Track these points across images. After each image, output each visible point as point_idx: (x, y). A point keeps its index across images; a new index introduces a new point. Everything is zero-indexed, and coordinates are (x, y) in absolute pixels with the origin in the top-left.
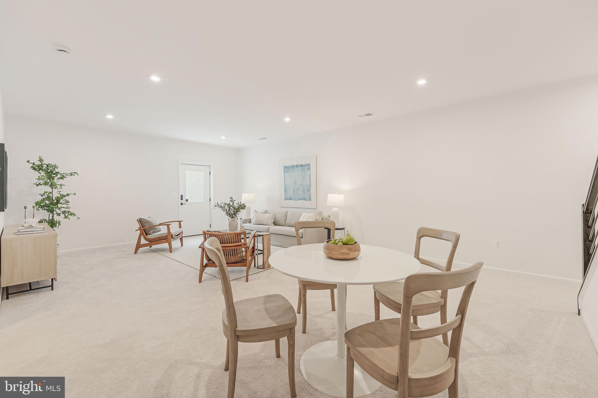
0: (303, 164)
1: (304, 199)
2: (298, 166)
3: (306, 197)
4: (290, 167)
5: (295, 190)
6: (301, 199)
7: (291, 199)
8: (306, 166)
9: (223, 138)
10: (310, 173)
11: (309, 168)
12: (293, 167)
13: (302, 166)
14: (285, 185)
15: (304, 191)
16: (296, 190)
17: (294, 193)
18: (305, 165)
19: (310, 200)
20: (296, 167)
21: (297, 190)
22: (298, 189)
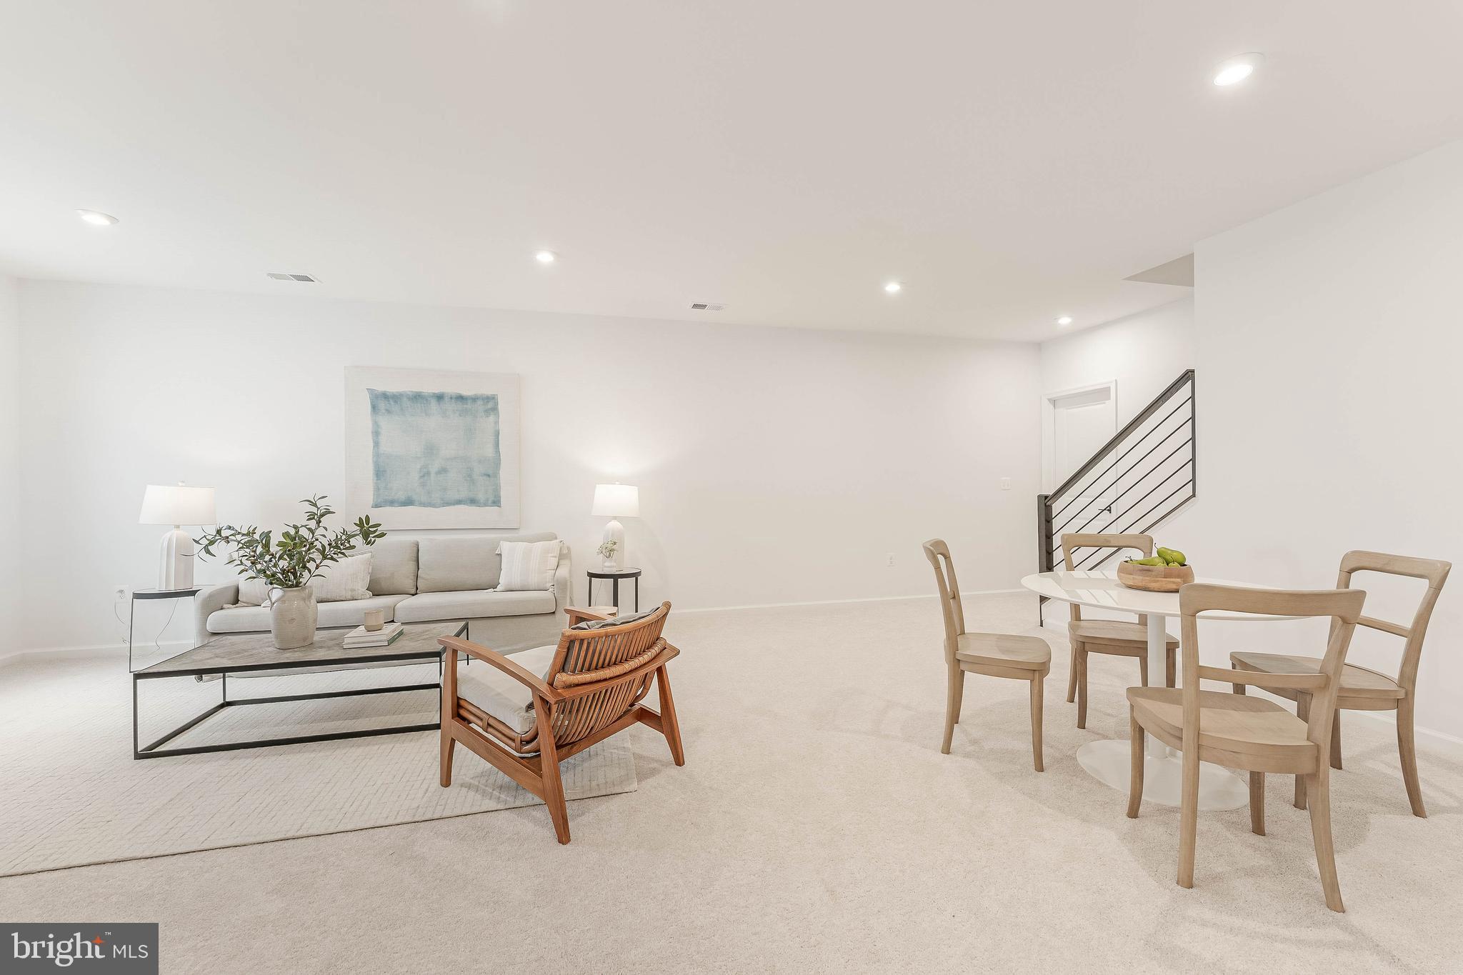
0: (465, 393)
1: (473, 502)
2: (446, 399)
3: (481, 497)
4: (405, 399)
5: (428, 473)
6: (459, 502)
7: (408, 502)
8: (480, 402)
9: (96, 220)
10: (497, 423)
11: (495, 409)
12: (417, 397)
13: (461, 398)
14: (377, 455)
15: (470, 476)
16: (433, 475)
17: (423, 485)
18: (475, 399)
19: (496, 502)
20: (434, 402)
21: (439, 473)
22: (443, 471)
